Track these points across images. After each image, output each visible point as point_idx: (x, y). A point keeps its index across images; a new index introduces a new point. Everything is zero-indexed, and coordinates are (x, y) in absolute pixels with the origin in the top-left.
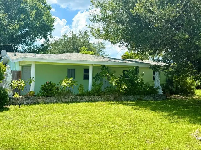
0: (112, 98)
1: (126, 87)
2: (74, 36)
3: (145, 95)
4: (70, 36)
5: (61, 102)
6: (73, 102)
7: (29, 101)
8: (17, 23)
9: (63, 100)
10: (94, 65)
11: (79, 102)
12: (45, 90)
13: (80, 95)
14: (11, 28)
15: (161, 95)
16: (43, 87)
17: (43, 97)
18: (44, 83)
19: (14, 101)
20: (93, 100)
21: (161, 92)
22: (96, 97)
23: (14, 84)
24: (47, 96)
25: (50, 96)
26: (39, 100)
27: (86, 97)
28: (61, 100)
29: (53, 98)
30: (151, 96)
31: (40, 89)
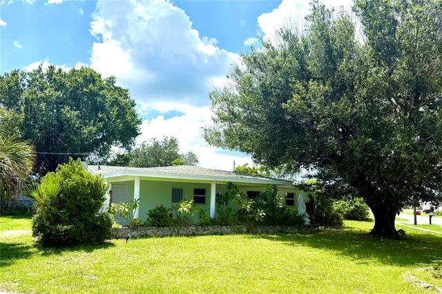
0: (245, 230)
1: (264, 214)
2: (156, 145)
3: (287, 225)
4: (151, 144)
5: (178, 234)
6: (194, 235)
7: (134, 233)
8: (94, 124)
9: (181, 232)
10: (218, 183)
11: (202, 235)
12: (155, 218)
13: (201, 225)
14: (85, 131)
15: (309, 227)
16: (153, 212)
17: (154, 228)
18: (153, 207)
19: (115, 233)
20: (220, 231)
21: (307, 221)
22: (224, 229)
23: (114, 208)
24: (159, 226)
25: (163, 227)
26: (149, 232)
27: (210, 228)
28: (178, 232)
29: (167, 228)
30: (295, 227)
31: (148, 217)
